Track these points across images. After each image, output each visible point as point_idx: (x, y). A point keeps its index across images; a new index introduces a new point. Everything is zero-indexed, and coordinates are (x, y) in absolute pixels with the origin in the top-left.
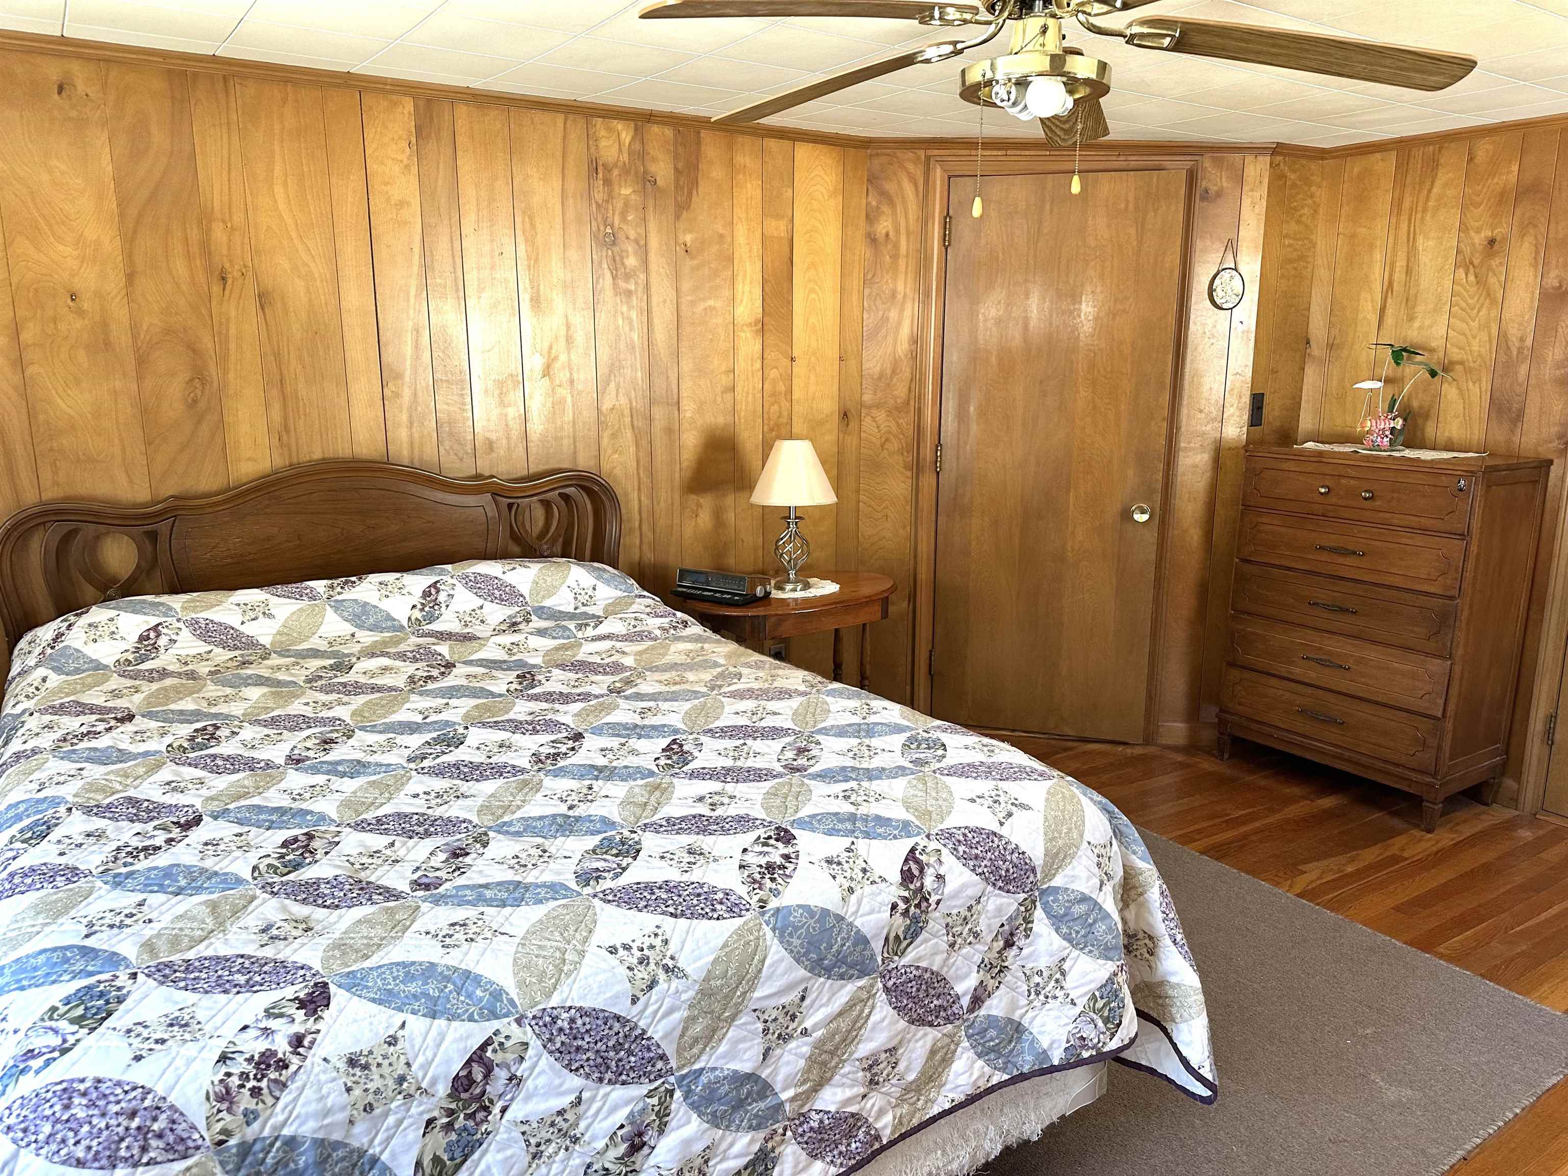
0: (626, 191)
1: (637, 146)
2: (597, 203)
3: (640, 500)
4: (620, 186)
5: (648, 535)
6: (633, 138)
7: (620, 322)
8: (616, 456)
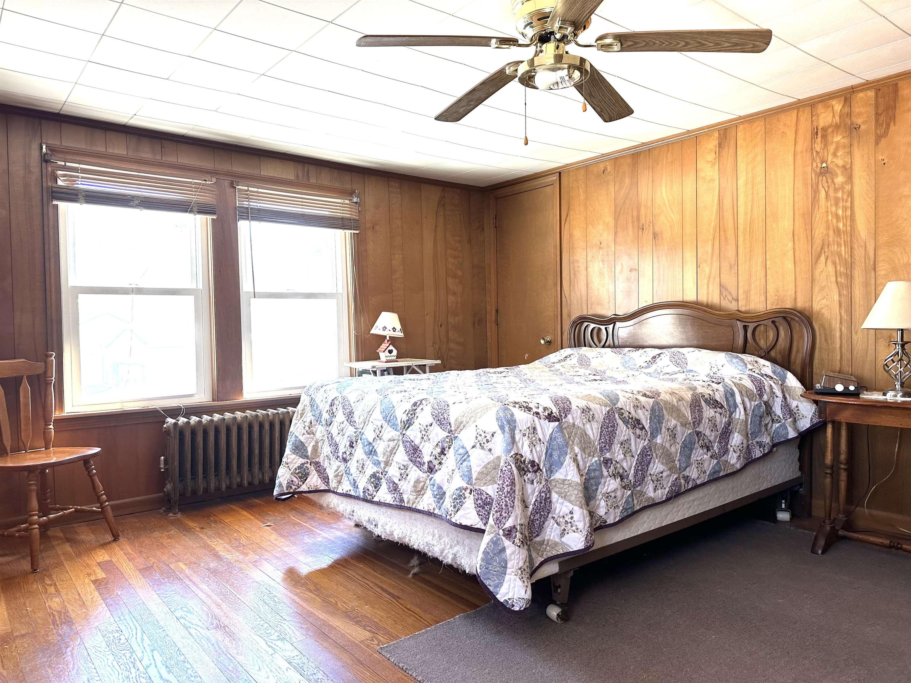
0: (838, 138)
1: (847, 109)
2: (817, 152)
3: (841, 330)
4: (833, 137)
5: (847, 355)
6: (843, 106)
7: (830, 218)
8: (824, 301)
